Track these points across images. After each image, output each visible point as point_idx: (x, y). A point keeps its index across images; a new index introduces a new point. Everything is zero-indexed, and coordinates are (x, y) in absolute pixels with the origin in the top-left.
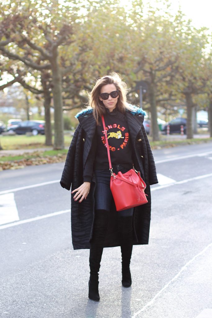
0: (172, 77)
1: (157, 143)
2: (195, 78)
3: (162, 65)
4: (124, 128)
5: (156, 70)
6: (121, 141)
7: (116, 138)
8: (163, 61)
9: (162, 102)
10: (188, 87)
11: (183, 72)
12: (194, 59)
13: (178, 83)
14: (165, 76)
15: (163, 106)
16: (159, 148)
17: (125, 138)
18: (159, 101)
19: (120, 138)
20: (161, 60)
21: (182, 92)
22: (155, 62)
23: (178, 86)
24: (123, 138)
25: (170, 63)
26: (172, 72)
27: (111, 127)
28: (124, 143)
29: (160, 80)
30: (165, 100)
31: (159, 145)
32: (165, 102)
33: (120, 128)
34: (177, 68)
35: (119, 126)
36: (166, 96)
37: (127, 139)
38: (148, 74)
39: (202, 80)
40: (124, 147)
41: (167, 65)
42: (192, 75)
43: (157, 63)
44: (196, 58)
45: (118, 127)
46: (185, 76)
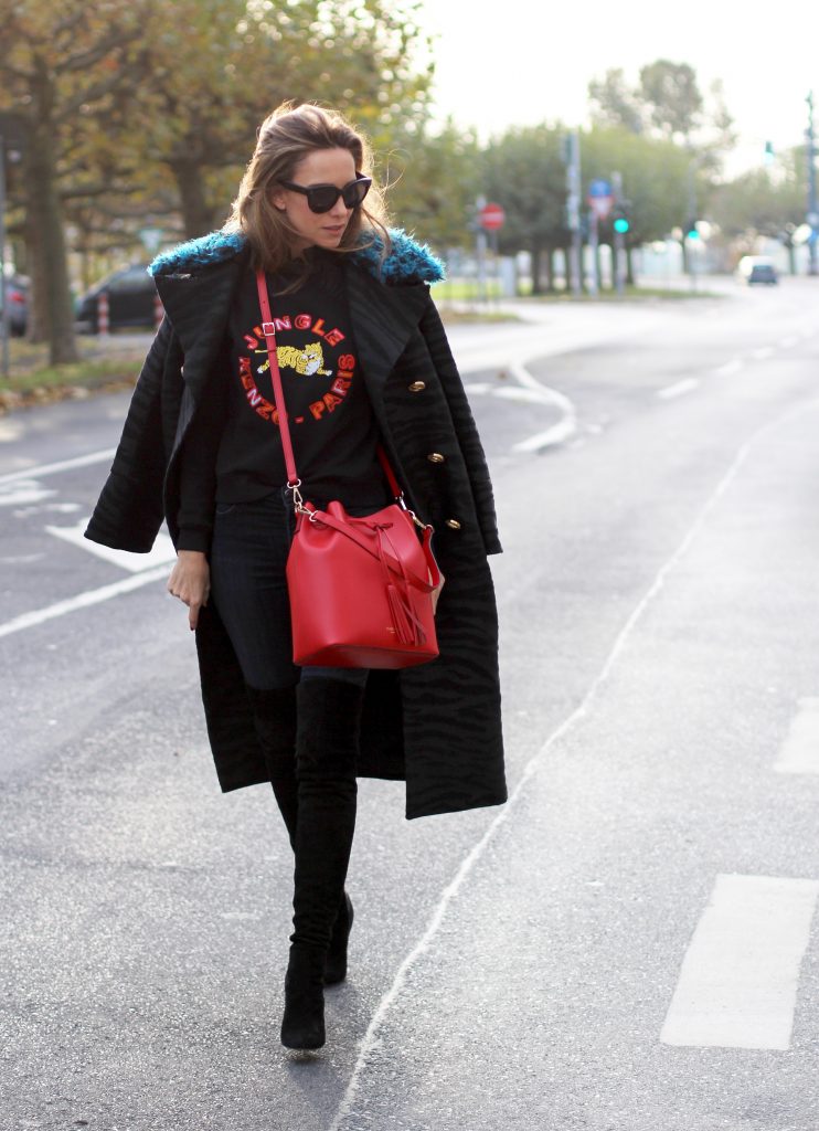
0: (123, 96)
2: (217, 101)
3: (81, 48)
4: (338, 335)
5: (60, 69)
6: (318, 385)
7: (299, 371)
8: (87, 30)
9: (73, 203)
10: (189, 138)
11: (168, 75)
12: (213, 21)
13: (147, 122)
14: (94, 95)
15: (77, 217)
16: (81, 393)
17: (334, 377)
18: (65, 196)
19: (315, 374)
20: (77, 24)
21: (165, 160)
22: (58, 33)
23: (150, 133)
24: (329, 373)
25: (117, 37)
26: (124, 74)
27: (287, 325)
28: (328, 399)
29: (74, 110)
30: (81, 192)
31: (79, 383)
32: (87, 201)
33: (321, 333)
34: (146, 59)
35: (320, 323)
36: (89, 178)
37: (345, 379)
38: (22, 86)
39: (246, 111)
40: (325, 412)
41: (104, 47)
42: (205, 88)
43: (65, 37)
44: (222, 16)
45: (316, 329)
46: (174, 92)
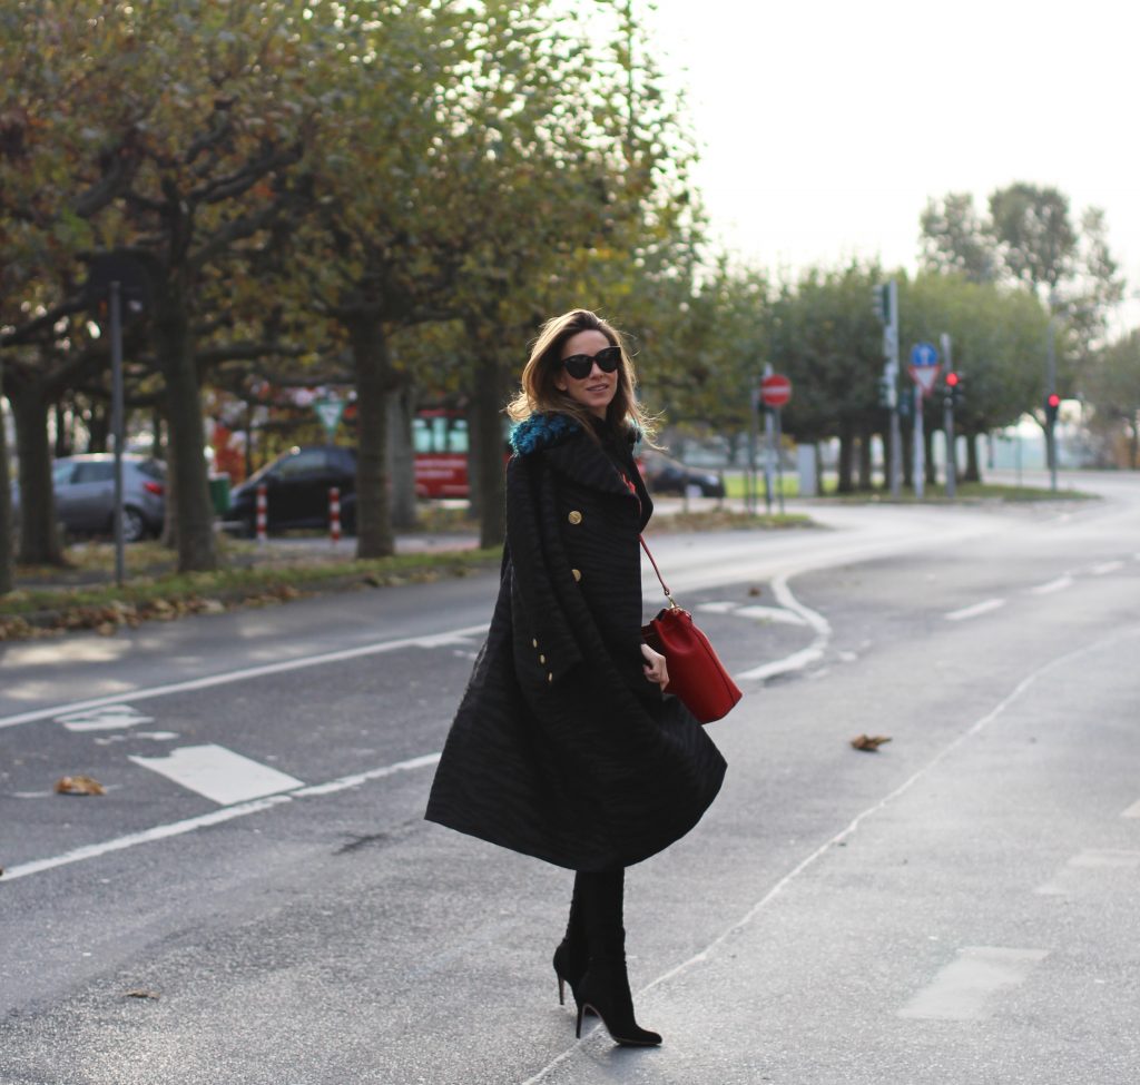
0: (281, 232)
1: (205, 579)
2: (401, 239)
3: (225, 168)
5: (196, 198)
8: (230, 150)
9: (227, 365)
10: (364, 284)
11: (338, 205)
12: (392, 138)
13: (310, 262)
14: (243, 230)
15: (236, 387)
16: (214, 606)
18: (218, 357)
20: (220, 137)
21: (331, 313)
22: (191, 158)
23: (314, 277)
25: (270, 156)
26: (279, 205)
29: (219, 250)
30: (241, 352)
31: (213, 594)
32: (248, 364)
34: (308, 183)
36: (247, 332)
38: (155, 218)
39: (436, 250)
41: (254, 170)
42: (384, 222)
43: (203, 159)
44: (403, 133)
46: (344, 228)
